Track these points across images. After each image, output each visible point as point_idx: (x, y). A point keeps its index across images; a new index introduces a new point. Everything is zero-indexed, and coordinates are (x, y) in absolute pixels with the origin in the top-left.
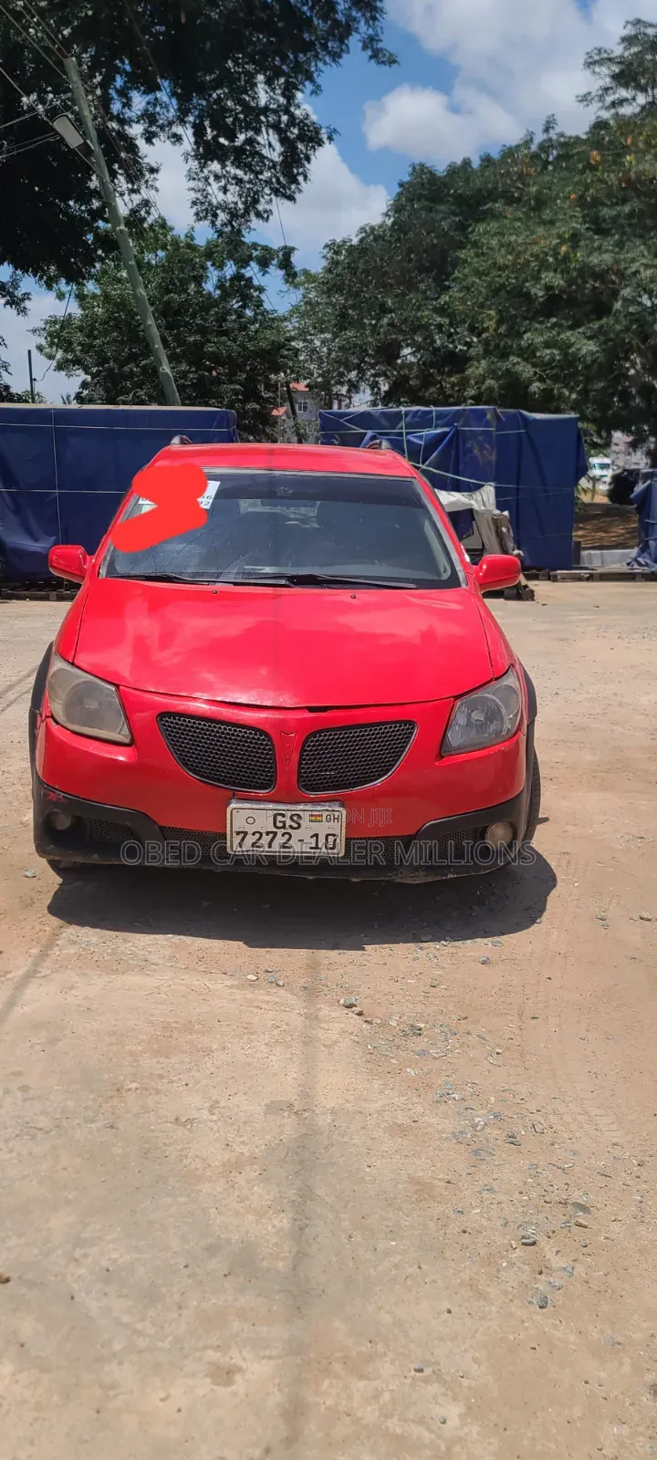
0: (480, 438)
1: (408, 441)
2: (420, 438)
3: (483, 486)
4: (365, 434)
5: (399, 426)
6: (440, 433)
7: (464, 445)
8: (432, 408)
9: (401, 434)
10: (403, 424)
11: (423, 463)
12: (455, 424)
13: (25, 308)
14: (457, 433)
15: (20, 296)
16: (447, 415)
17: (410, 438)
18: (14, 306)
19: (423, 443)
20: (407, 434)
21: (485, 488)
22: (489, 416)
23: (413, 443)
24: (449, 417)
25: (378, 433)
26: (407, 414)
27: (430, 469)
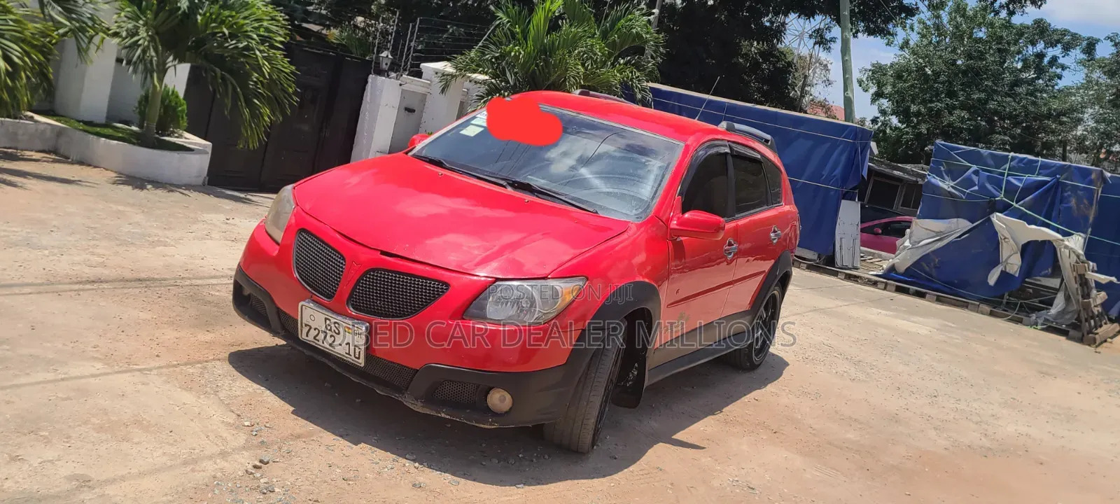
0: (1080, 193)
1: (1008, 182)
2: (1020, 180)
3: (1073, 234)
4: (971, 167)
5: (1003, 168)
6: (1040, 181)
7: (1062, 192)
8: (1040, 159)
9: (1003, 174)
10: (1007, 166)
11: (1017, 203)
12: (1058, 176)
13: (830, 47)
14: (1058, 184)
15: (828, 39)
16: (1053, 167)
17: (1010, 178)
18: (821, 46)
19: (1021, 185)
20: (1008, 175)
21: (1074, 236)
22: (1093, 176)
23: (1011, 183)
24: (1053, 169)
25: (982, 169)
26: (1013, 158)
27: (1021, 208)
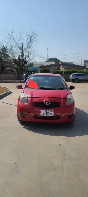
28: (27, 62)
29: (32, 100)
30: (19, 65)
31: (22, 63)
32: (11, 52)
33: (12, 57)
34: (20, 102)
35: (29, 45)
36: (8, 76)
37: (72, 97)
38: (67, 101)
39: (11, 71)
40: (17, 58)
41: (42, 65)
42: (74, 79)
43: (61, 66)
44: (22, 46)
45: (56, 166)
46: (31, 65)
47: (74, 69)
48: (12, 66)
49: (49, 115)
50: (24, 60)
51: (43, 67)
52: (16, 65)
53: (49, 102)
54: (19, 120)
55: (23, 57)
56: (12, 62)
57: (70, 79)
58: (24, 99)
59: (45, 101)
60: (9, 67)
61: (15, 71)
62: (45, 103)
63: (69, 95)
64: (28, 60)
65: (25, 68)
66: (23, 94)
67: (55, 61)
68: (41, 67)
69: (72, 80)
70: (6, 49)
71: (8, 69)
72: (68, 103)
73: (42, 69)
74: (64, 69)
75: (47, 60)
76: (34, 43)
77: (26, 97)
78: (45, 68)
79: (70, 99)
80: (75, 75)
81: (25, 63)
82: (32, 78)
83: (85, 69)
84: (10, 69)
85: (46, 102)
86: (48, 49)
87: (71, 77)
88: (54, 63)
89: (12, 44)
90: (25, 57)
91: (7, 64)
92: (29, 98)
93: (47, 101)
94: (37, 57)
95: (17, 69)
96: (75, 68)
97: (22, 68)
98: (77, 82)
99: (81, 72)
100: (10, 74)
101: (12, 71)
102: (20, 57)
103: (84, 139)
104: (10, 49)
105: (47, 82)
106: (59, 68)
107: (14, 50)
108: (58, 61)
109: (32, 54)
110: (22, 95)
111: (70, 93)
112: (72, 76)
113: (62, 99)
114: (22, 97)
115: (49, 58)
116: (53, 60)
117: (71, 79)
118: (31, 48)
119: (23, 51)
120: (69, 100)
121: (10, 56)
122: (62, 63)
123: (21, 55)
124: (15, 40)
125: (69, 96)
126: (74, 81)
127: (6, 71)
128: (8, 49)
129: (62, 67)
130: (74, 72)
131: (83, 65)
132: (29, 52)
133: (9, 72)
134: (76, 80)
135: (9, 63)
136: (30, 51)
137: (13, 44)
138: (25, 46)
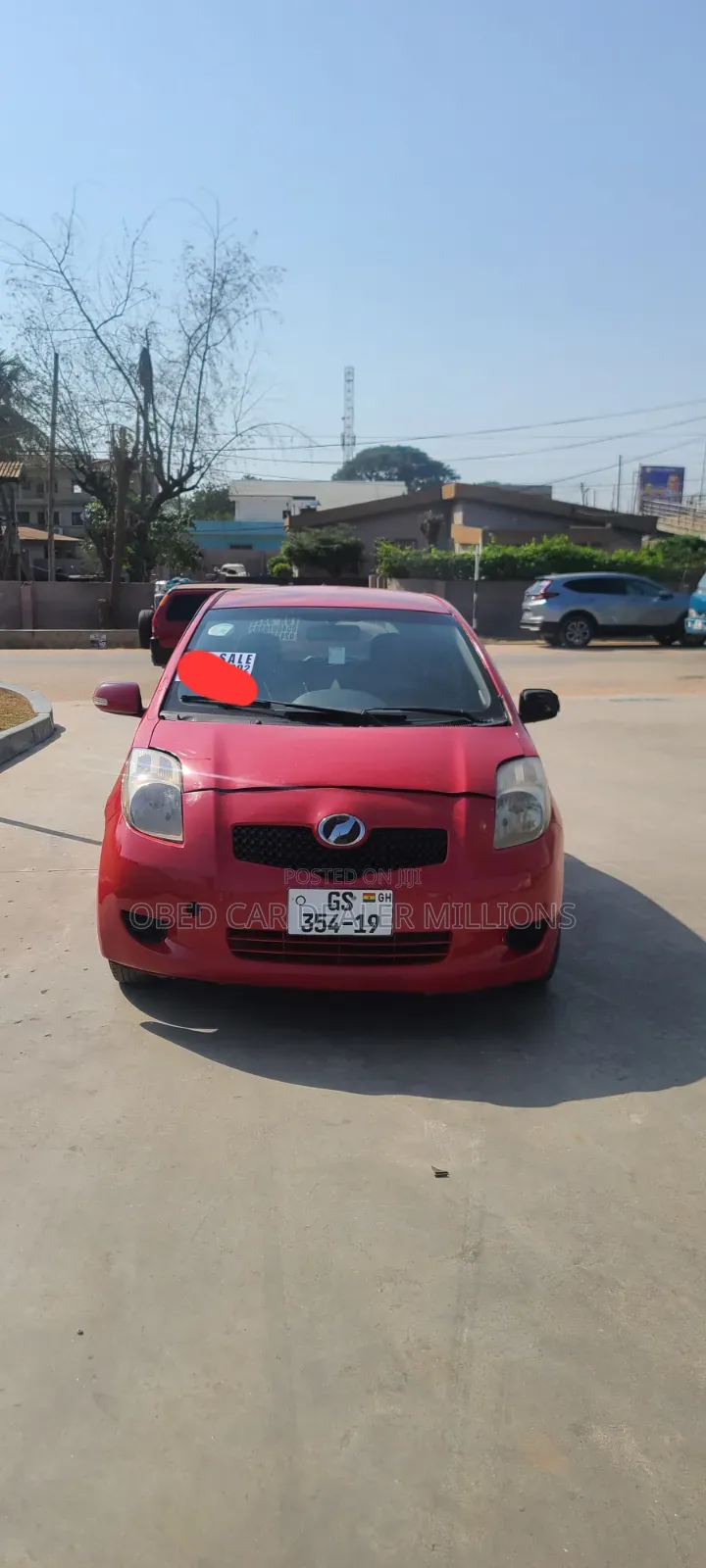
28: (181, 482)
29: (219, 809)
30: (121, 509)
31: (146, 488)
32: (55, 400)
33: (59, 442)
34: (124, 828)
35: (197, 344)
36: (26, 590)
37: (542, 786)
38: (503, 812)
39: (52, 553)
40: (101, 453)
41: (305, 504)
42: (556, 617)
43: (458, 517)
44: (145, 355)
45: (409, 1354)
46: (219, 503)
47: (558, 543)
48: (65, 516)
49: (356, 926)
50: (158, 463)
51: (309, 518)
52: (94, 506)
53: (355, 831)
54: (117, 969)
55: (147, 437)
56: (63, 483)
57: (528, 617)
58: (151, 797)
59: (321, 818)
60: (34, 518)
61: (88, 549)
62: (327, 832)
63: (518, 769)
64: (192, 469)
65: (168, 526)
66: (144, 760)
67: (405, 475)
68: (292, 519)
69: (546, 626)
70: (13, 376)
71: (26, 533)
72: (507, 828)
73: (308, 539)
74: (475, 535)
75: (341, 467)
76: (245, 333)
77: (173, 781)
78: (324, 533)
79: (523, 801)
80: (572, 585)
81: (168, 494)
82: (219, 630)
83: (645, 539)
84: (43, 535)
85: (329, 828)
86: (349, 377)
87: (535, 605)
88: (396, 489)
89: (65, 336)
90: (164, 440)
91: (21, 499)
92: (195, 796)
93: (342, 820)
94: (260, 442)
95: (101, 538)
96: (566, 530)
97: (142, 532)
98: (584, 646)
99: (612, 566)
100: (41, 577)
101: (58, 555)
102: (124, 443)
103: (636, 1119)
104: (49, 379)
105: (337, 656)
106: (438, 532)
107: (78, 383)
108: (435, 471)
109: (225, 422)
110: (141, 769)
111: (526, 754)
112: (546, 596)
113: (461, 805)
114: (139, 781)
115: (359, 449)
116: (395, 464)
117: (539, 619)
118: (212, 364)
119: (149, 396)
120: (517, 810)
121: (47, 431)
122: (460, 487)
123: (131, 424)
124: (86, 306)
125: (513, 780)
126: (555, 635)
127: (17, 549)
128: (30, 376)
129: (466, 522)
130: (558, 562)
131: (628, 505)
132: (201, 401)
133: (37, 562)
134: (577, 629)
135: (40, 489)
136: (209, 390)
137: (71, 338)
138: (168, 350)
